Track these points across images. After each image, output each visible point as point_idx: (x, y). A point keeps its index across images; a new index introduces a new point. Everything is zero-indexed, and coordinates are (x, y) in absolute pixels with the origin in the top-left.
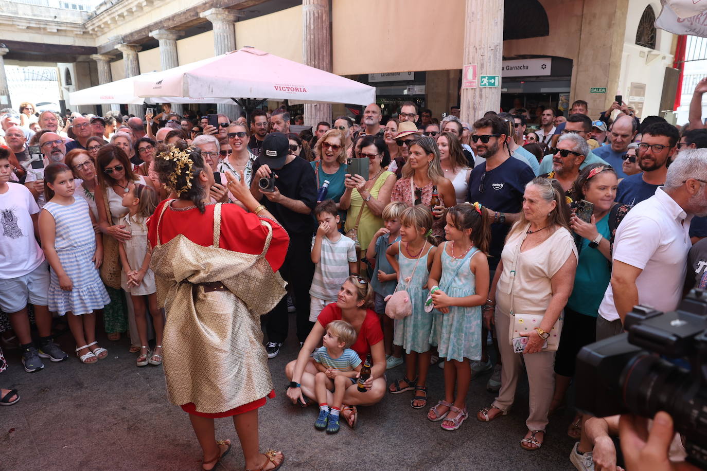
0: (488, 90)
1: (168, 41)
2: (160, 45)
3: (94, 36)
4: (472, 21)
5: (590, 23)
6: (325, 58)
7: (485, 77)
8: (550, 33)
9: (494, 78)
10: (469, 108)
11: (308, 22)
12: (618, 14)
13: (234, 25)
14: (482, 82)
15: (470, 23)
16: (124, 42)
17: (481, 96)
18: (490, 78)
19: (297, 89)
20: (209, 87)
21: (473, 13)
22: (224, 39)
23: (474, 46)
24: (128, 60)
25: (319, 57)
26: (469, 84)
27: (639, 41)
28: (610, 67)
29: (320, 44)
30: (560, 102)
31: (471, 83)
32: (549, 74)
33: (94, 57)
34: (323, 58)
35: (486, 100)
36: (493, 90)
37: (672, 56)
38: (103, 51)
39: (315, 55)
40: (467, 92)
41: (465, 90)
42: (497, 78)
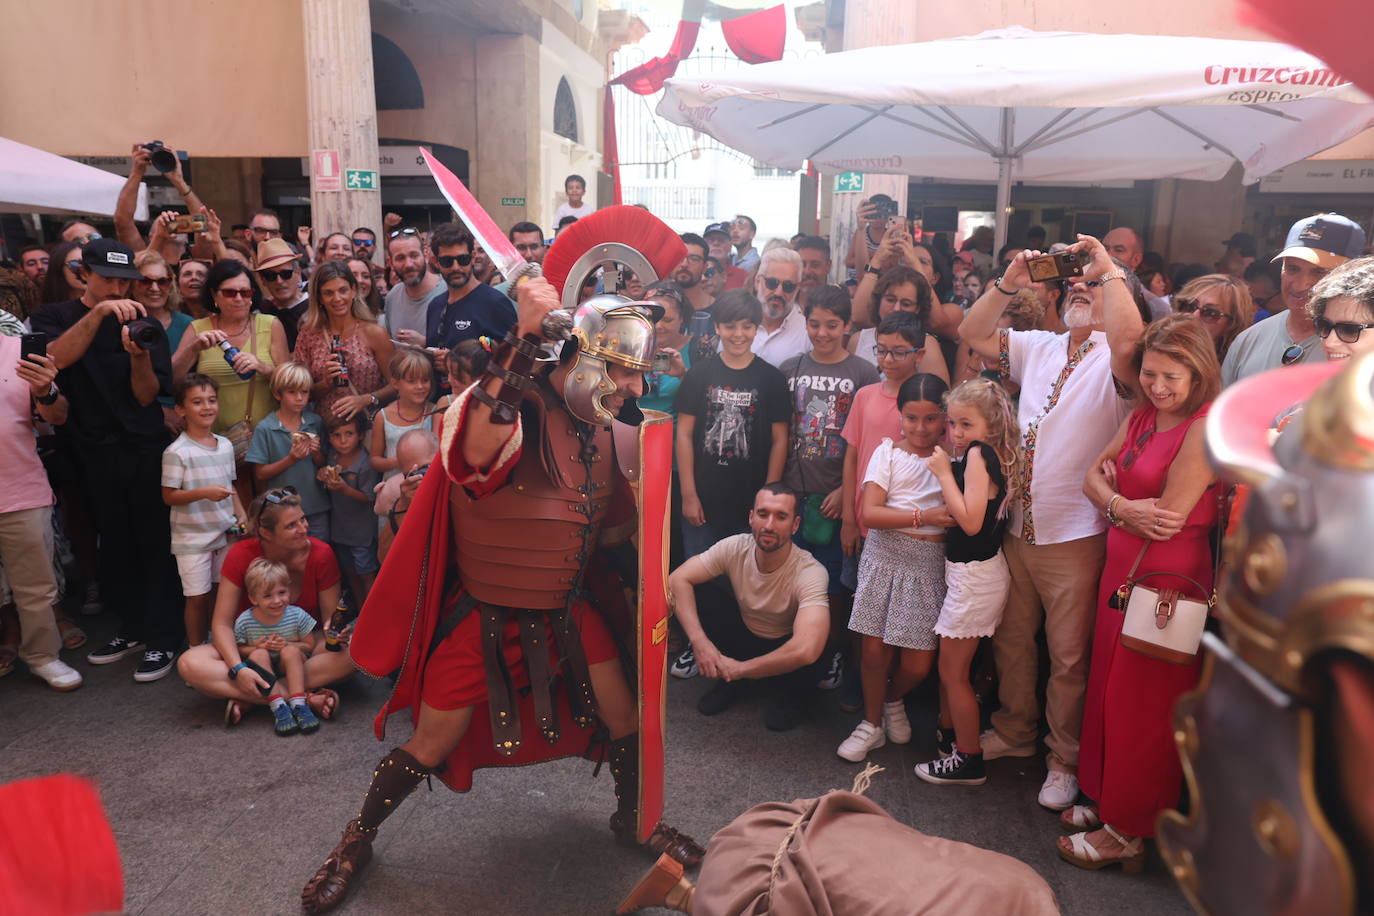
0: (360, 194)
4: (323, 74)
7: (354, 173)
8: (425, 103)
14: (350, 180)
15: (317, 76)
17: (350, 205)
18: (363, 175)
21: (322, 61)
23: (330, 119)
26: (327, 184)
31: (329, 181)
35: (359, 213)
36: (370, 196)
40: (322, 198)
41: (320, 195)
42: (373, 175)
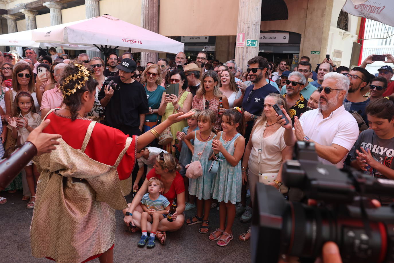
0: (251, 48)
1: (56, 10)
2: (50, 11)
3: (5, 3)
4: (243, 7)
5: (311, 13)
6: (155, 25)
7: (249, 41)
8: (288, 18)
9: (255, 41)
10: (240, 58)
11: (145, 3)
12: (327, 9)
13: (99, 2)
14: (248, 43)
15: (242, 8)
16: (26, 8)
17: (247, 52)
18: (252, 41)
19: (136, 42)
20: (81, 37)
21: (244, 2)
22: (92, 10)
23: (244, 22)
24: (29, 19)
25: (151, 24)
26: (240, 44)
27: (339, 26)
28: (322, 40)
29: (152, 16)
30: (294, 59)
31: (241, 43)
32: (288, 42)
33: (5, 16)
34: (153, 25)
35: (250, 54)
36: (254, 49)
37: (357, 36)
38: (12, 13)
39: (148, 23)
40: (239, 49)
41: (238, 48)
42: (256, 42)
